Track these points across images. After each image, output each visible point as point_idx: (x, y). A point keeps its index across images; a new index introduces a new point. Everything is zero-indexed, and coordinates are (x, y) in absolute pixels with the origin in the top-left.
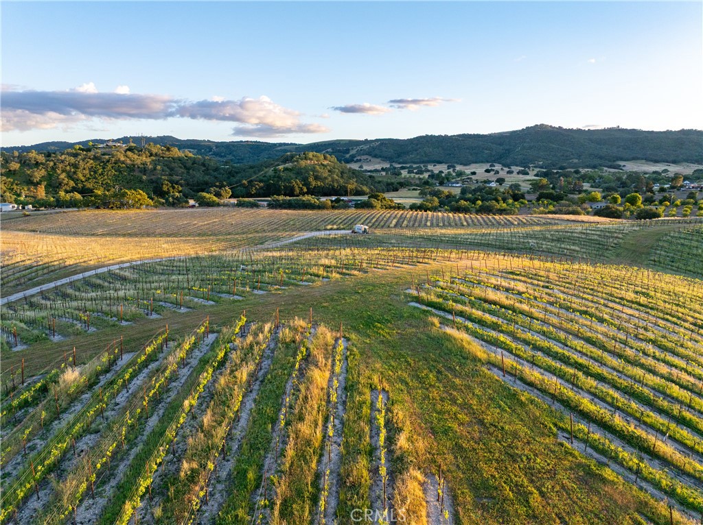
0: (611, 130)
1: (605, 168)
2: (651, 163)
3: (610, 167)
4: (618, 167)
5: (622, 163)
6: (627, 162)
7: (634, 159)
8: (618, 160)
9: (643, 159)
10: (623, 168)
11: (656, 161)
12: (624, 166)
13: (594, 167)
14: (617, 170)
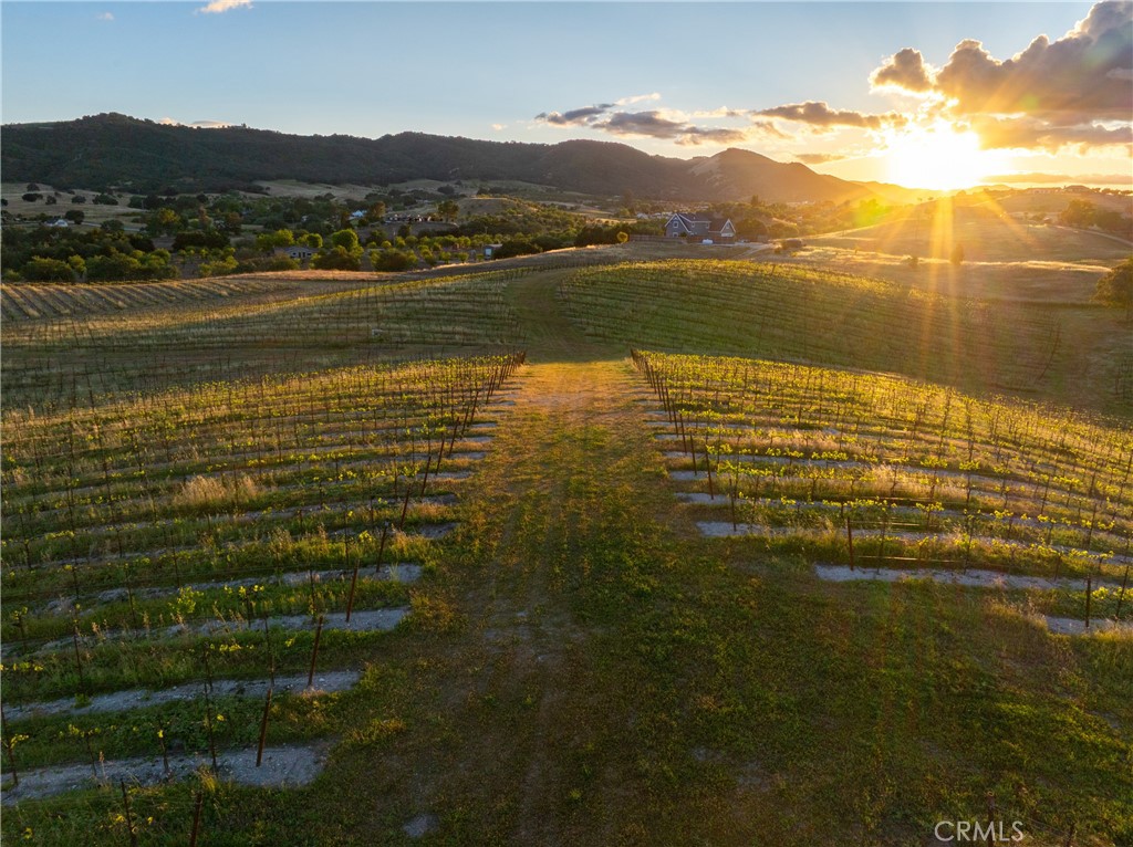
0: (233, 130)
1: (242, 193)
2: (305, 184)
3: (249, 190)
4: (259, 190)
5: (265, 184)
6: (272, 183)
7: (279, 177)
8: (255, 179)
9: (291, 178)
10: (268, 192)
11: (312, 182)
12: (268, 188)
13: (223, 191)
14: (261, 196)
